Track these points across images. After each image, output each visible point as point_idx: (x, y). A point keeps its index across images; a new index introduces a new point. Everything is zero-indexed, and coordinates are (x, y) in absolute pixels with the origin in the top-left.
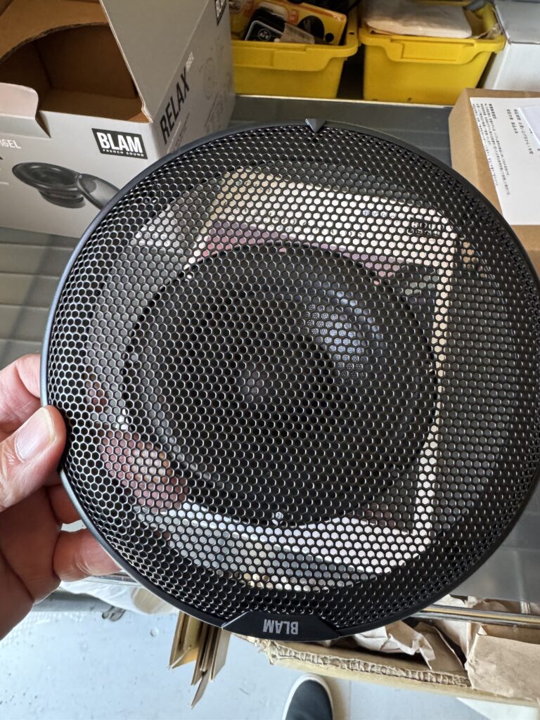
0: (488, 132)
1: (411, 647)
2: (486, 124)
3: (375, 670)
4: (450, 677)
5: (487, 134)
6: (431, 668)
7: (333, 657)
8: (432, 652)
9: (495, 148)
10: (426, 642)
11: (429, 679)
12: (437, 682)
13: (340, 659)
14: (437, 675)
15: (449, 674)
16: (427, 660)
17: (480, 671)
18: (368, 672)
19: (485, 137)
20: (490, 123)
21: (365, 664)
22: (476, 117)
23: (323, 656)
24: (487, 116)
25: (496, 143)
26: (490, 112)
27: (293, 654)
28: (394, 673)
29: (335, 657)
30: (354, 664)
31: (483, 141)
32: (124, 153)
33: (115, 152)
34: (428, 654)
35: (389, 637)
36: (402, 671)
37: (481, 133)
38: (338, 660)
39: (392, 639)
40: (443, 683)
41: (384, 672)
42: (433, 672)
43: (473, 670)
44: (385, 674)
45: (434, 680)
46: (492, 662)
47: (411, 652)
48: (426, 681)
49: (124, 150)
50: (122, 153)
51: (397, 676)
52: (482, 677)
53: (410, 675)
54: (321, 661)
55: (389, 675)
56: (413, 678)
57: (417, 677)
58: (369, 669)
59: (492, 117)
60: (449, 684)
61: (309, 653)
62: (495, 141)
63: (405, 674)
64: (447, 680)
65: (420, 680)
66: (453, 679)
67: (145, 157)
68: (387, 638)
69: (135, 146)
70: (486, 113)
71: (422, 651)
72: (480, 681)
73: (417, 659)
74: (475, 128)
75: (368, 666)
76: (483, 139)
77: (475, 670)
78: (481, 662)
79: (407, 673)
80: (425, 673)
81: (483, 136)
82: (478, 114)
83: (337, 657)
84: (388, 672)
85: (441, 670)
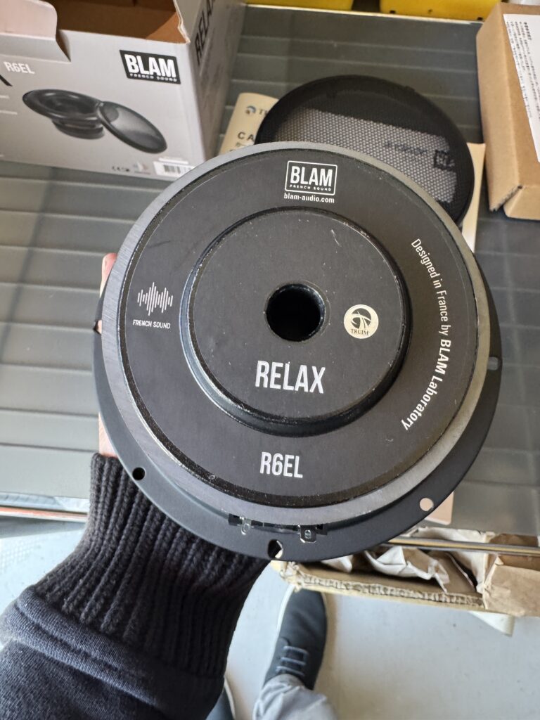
0: (523, 55)
1: (427, 572)
2: (520, 46)
3: (394, 593)
4: (462, 598)
5: (521, 58)
6: (445, 590)
7: (355, 583)
8: (446, 577)
9: (530, 74)
10: (441, 568)
11: (443, 600)
12: (451, 602)
13: (362, 584)
14: (451, 597)
15: (461, 595)
16: (441, 583)
17: (495, 595)
18: (387, 595)
19: (519, 61)
20: (524, 45)
21: (385, 588)
22: (510, 38)
23: (345, 583)
24: (521, 36)
25: (531, 69)
26: (525, 31)
27: (318, 581)
28: (411, 595)
29: (357, 583)
30: (375, 588)
31: (517, 66)
32: (155, 78)
33: (144, 76)
34: (443, 578)
35: (407, 564)
36: (419, 594)
37: (514, 56)
38: (359, 586)
39: (410, 565)
40: (457, 603)
41: (402, 594)
42: (447, 594)
43: (488, 594)
44: (403, 596)
45: (448, 600)
46: (507, 588)
47: (427, 576)
48: (440, 601)
49: (155, 74)
50: (152, 77)
51: (414, 598)
52: (496, 600)
53: (426, 597)
54: (343, 587)
55: (408, 597)
56: (429, 600)
57: (432, 598)
58: (389, 592)
59: (526, 38)
60: (462, 604)
61: (332, 580)
62: (530, 65)
63: (421, 596)
64: (460, 600)
65: (435, 601)
66: (466, 600)
67: (178, 82)
68: (405, 566)
69: (167, 69)
70: (521, 33)
71: (437, 576)
72: (493, 603)
73: (433, 583)
74: (509, 51)
75: (387, 590)
76: (516, 63)
77: (490, 594)
78: (496, 588)
79: (424, 595)
80: (440, 596)
81: (517, 61)
82: (512, 33)
83: (359, 583)
84: (406, 595)
85: (454, 592)
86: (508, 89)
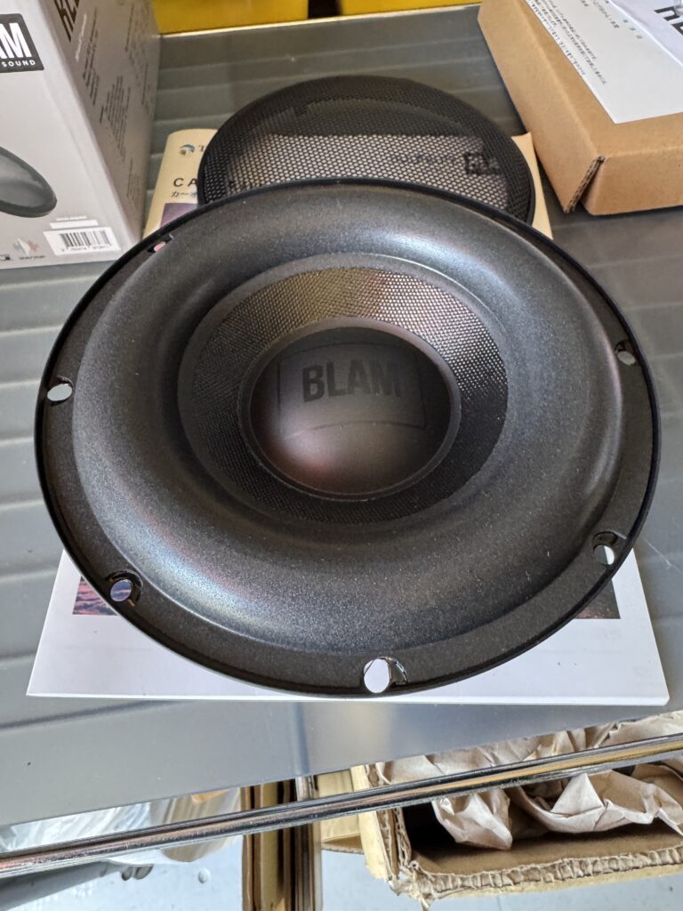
0: (547, 10)
1: (645, 812)
3: (599, 868)
5: (546, 13)
7: (526, 868)
8: (678, 811)
9: (565, 28)
10: (666, 796)
13: (539, 866)
16: (674, 825)
18: (589, 875)
19: (546, 17)
21: (581, 862)
23: (510, 871)
25: (564, 22)
27: (459, 882)
28: (631, 865)
29: (529, 867)
30: (563, 867)
31: (544, 23)
34: (674, 816)
35: (606, 805)
36: (643, 857)
37: (537, 13)
38: (535, 869)
39: (611, 805)
41: (615, 866)
44: (617, 870)
47: (646, 819)
51: (638, 868)
53: (658, 860)
54: (507, 881)
55: (625, 870)
56: (664, 864)
57: (669, 859)
58: (590, 869)
61: (485, 872)
63: (649, 861)
65: (675, 863)
67: (39, 67)
68: (603, 808)
69: (14, 44)
71: (664, 814)
73: (659, 827)
75: (587, 866)
79: (652, 858)
81: (542, 17)
83: (533, 865)
84: (621, 865)
86: (541, 50)
